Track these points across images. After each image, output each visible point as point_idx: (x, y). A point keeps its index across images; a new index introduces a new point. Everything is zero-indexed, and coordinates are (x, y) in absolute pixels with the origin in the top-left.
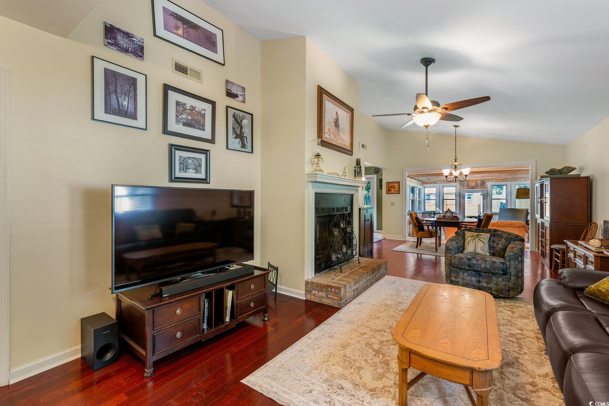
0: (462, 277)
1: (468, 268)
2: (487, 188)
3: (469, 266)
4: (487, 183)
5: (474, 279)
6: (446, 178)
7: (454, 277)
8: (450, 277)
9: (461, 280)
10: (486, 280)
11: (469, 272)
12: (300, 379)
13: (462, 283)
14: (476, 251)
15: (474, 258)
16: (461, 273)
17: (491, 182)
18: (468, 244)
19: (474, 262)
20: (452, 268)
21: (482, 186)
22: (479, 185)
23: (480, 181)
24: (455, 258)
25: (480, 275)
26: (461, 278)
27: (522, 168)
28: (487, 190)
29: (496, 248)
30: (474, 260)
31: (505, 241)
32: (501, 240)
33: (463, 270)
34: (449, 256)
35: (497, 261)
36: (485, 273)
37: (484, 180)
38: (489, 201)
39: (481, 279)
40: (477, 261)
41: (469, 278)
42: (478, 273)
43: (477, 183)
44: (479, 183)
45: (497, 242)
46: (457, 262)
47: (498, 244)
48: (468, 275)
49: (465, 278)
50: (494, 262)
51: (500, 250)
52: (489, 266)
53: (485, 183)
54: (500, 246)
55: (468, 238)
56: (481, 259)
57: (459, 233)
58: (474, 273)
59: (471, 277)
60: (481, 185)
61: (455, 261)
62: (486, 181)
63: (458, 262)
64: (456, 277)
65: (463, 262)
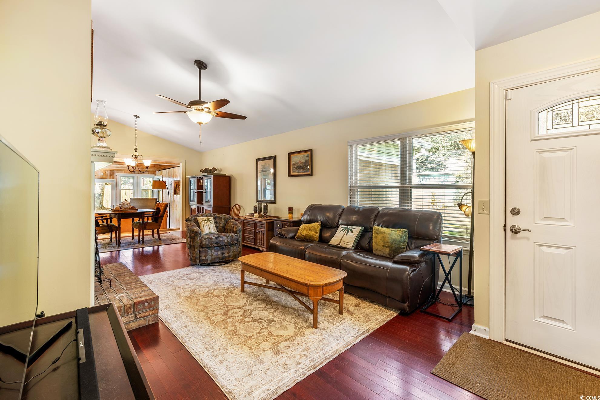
0: (211, 254)
1: (216, 245)
2: (116, 179)
3: (217, 243)
4: (116, 174)
5: (219, 253)
6: (128, 167)
7: (204, 256)
8: (200, 258)
9: (210, 257)
10: (227, 251)
11: (215, 248)
12: (268, 367)
13: (211, 259)
14: (211, 232)
15: (219, 236)
16: (209, 251)
17: (120, 173)
18: (204, 227)
19: (221, 239)
20: (201, 250)
21: (112, 177)
22: (108, 175)
23: (109, 171)
24: (205, 240)
25: (223, 249)
26: (210, 256)
27: (171, 164)
28: (116, 181)
29: (219, 227)
30: (220, 238)
31: (224, 221)
32: (221, 221)
33: (211, 248)
34: (198, 239)
35: (234, 235)
36: (225, 246)
37: (114, 170)
38: (118, 191)
39: (224, 251)
40: (222, 238)
41: (216, 253)
42: (221, 247)
43: (105, 173)
44: (108, 173)
45: (219, 222)
46: (207, 243)
47: (220, 224)
48: (215, 251)
49: (213, 254)
50: (232, 236)
51: (221, 228)
52: (230, 240)
53: (114, 173)
54: (221, 225)
55: (201, 222)
56: (224, 236)
57: (190, 220)
58: (219, 248)
59: (217, 251)
60: (110, 175)
61: (206, 242)
62: (115, 171)
63: (209, 242)
64: (205, 256)
65: (213, 242)
